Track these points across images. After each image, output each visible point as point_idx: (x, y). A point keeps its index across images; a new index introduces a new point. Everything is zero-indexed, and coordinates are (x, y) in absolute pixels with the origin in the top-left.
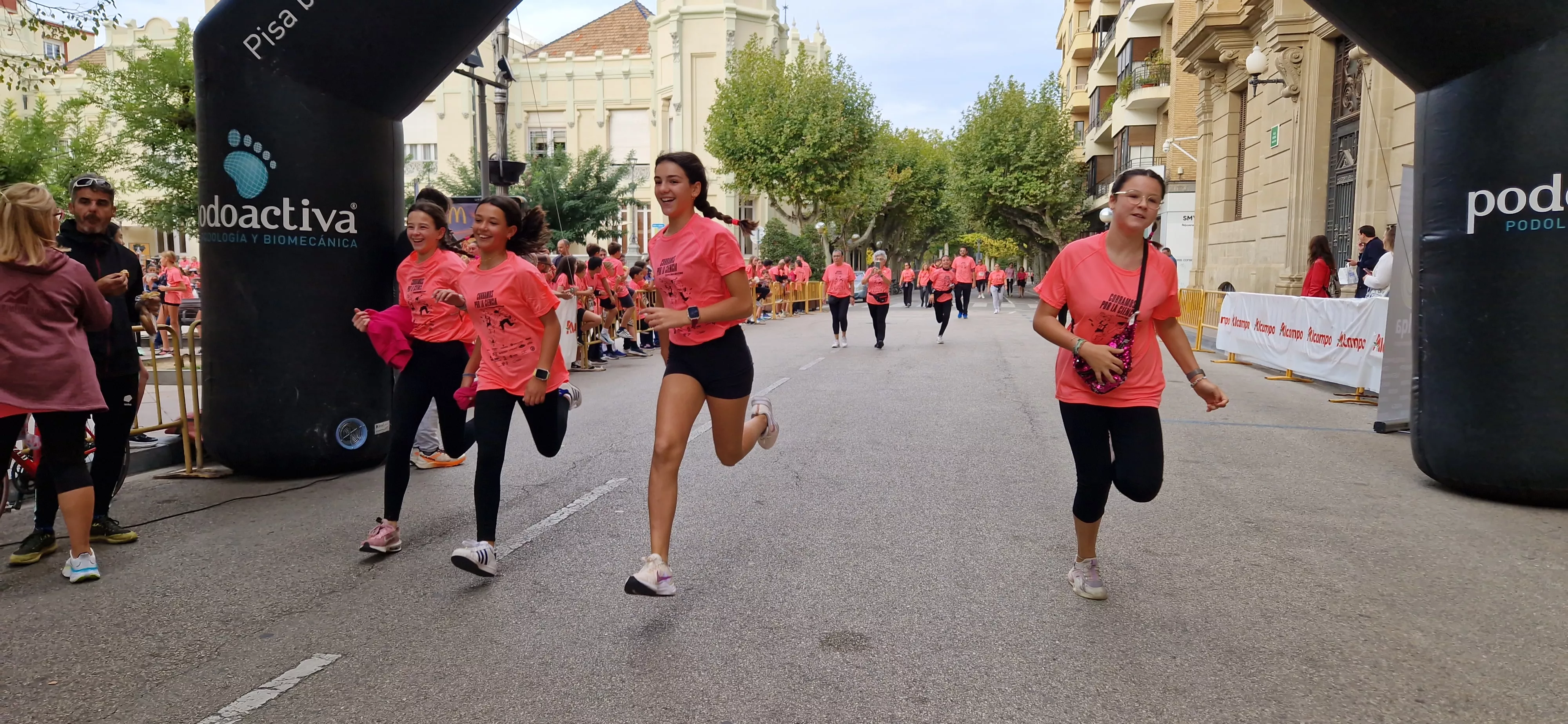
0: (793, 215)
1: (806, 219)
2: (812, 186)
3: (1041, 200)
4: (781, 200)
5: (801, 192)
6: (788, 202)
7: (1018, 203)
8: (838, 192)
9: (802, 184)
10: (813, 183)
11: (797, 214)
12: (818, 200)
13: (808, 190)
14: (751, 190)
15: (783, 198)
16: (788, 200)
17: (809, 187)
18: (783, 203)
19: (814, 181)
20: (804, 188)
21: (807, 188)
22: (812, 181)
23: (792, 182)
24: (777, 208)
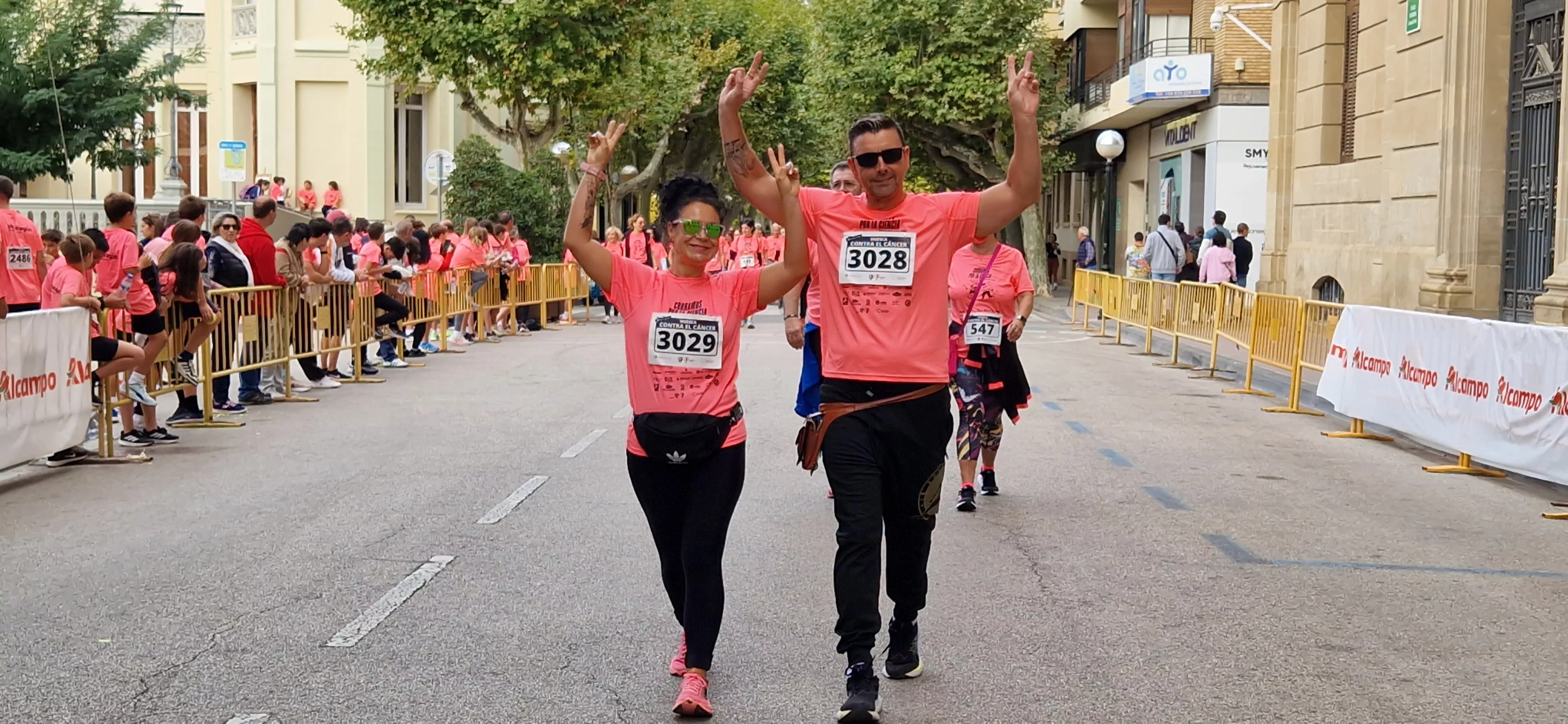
0: (508, 126)
1: (533, 136)
2: (548, 71)
3: (987, 111)
4: (483, 97)
5: (525, 83)
6: (499, 103)
7: (943, 115)
8: (597, 85)
9: (527, 66)
10: (548, 65)
11: (516, 126)
12: (558, 100)
13: (539, 79)
14: (420, 75)
15: (487, 92)
16: (497, 98)
17: (542, 73)
18: (486, 102)
19: (551, 62)
20: (531, 74)
21: (537, 75)
22: (547, 62)
23: (506, 62)
24: (473, 112)
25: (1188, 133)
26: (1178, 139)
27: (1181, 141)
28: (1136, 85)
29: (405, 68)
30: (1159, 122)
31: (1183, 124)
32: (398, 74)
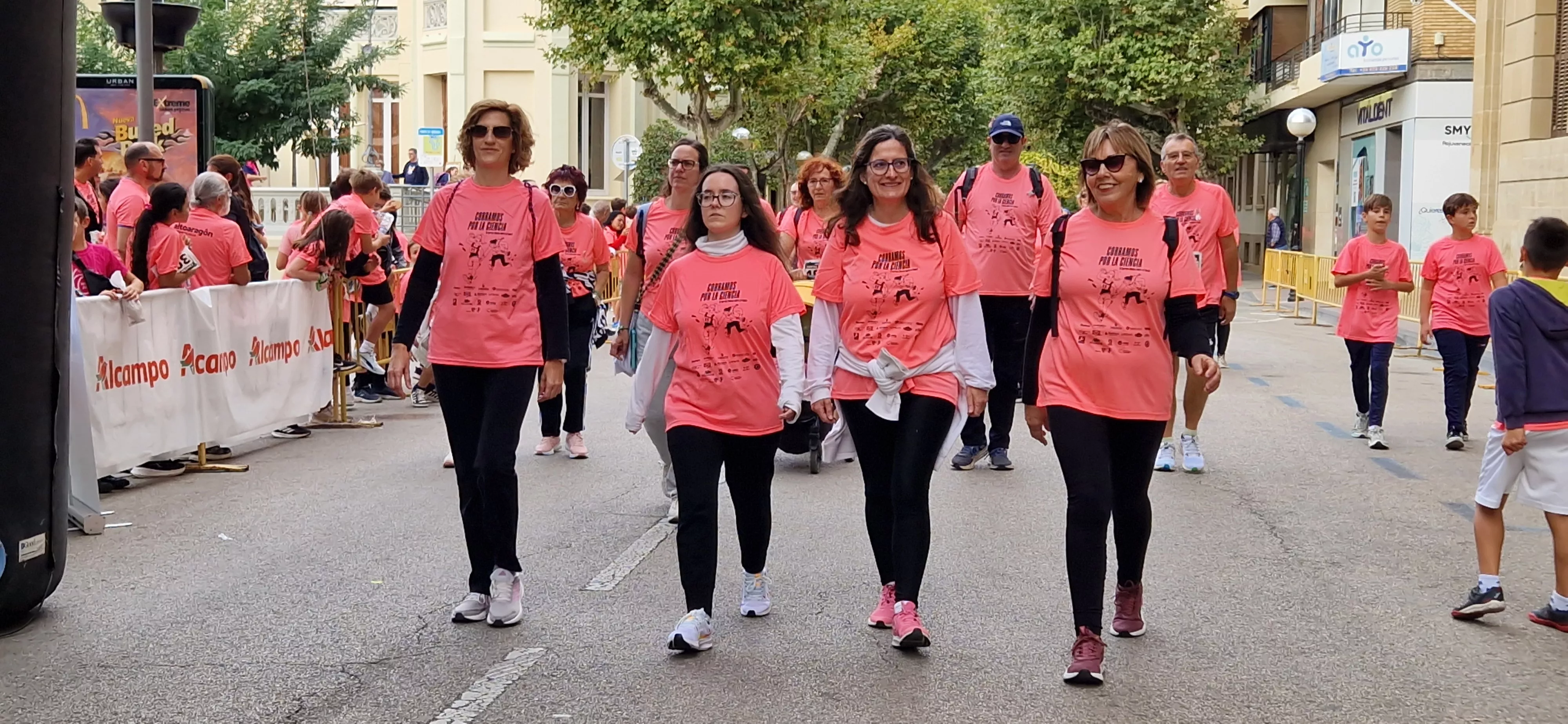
0: (689, 112)
1: (714, 122)
2: (730, 58)
3: (1170, 91)
4: (665, 84)
5: (707, 69)
6: (681, 89)
7: (1125, 97)
8: (776, 70)
9: (712, 54)
10: (731, 51)
11: (698, 112)
12: (739, 86)
13: (722, 67)
14: (605, 62)
15: (669, 79)
16: (680, 85)
17: (724, 60)
18: (669, 89)
19: (733, 49)
20: (714, 60)
21: (720, 61)
22: (730, 49)
23: (689, 48)
24: (656, 99)
25: (1383, 110)
26: (1372, 117)
27: (1375, 119)
28: (1328, 62)
29: (590, 56)
30: (1351, 100)
31: (1378, 102)
32: (582, 63)
